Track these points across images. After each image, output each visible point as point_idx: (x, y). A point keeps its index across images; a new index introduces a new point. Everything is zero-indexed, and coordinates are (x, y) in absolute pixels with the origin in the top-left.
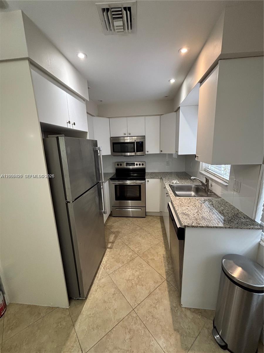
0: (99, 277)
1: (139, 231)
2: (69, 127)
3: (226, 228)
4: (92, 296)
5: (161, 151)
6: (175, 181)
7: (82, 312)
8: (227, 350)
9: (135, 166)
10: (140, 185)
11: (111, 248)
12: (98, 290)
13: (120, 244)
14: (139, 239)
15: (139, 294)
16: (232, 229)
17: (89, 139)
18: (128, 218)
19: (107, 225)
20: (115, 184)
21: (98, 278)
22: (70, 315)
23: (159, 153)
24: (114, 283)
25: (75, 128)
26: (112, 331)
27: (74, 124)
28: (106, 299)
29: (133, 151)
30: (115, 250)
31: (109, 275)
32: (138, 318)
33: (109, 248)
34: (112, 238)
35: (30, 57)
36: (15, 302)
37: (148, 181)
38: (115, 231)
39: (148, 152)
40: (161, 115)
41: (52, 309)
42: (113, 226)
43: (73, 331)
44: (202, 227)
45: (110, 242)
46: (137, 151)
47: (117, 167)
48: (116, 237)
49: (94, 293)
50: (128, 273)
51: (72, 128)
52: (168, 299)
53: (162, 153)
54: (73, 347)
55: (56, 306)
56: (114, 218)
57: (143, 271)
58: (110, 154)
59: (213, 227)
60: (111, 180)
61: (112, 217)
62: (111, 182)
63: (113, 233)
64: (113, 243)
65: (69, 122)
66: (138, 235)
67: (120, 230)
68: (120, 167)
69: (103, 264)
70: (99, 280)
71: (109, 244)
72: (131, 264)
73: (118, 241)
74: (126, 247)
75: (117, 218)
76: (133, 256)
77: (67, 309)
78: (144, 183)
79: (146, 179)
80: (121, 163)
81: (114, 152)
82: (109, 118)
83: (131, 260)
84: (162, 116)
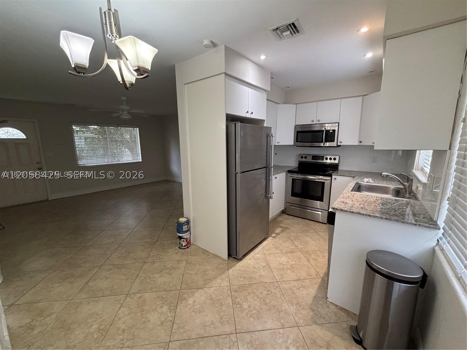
0: (256, 253)
1: (311, 233)
2: (247, 116)
3: (381, 218)
4: (246, 261)
5: (360, 142)
6: (367, 179)
7: (236, 266)
8: (361, 346)
9: (323, 160)
10: (324, 183)
11: (274, 237)
12: (252, 260)
13: (285, 237)
14: (308, 239)
15: (286, 276)
16: (391, 221)
17: (265, 126)
18: (304, 220)
19: (277, 219)
20: (293, 178)
21: (254, 252)
22: (227, 264)
23: (357, 144)
24: (267, 260)
25: (252, 116)
26: (255, 284)
27: (252, 113)
28: (256, 267)
29: (321, 141)
30: (278, 240)
31: (264, 254)
32: (279, 288)
33: (272, 237)
34: (278, 230)
35: (226, 72)
36: (195, 244)
37: (335, 179)
38: (283, 226)
39: (341, 142)
40: (365, 95)
41: (216, 256)
42: (284, 222)
43: (227, 272)
44: (352, 212)
45: (275, 233)
46: (326, 141)
47: (301, 159)
48: (282, 231)
49: (248, 260)
50: (284, 259)
51: (249, 117)
52: (316, 290)
53: (362, 144)
54: (225, 279)
55: (219, 255)
56: (287, 216)
57: (300, 263)
58: (293, 144)
59: (366, 214)
60: (289, 172)
61: (286, 215)
62: (289, 175)
63: (281, 227)
64: (278, 234)
65: (248, 112)
66: (308, 236)
67: (290, 227)
68: (304, 160)
69: (262, 246)
70: (255, 254)
71: (273, 234)
72: (289, 255)
73: (284, 234)
74: (290, 241)
75: (291, 216)
76: (294, 250)
77: (226, 260)
78: (329, 180)
79: (333, 176)
80: (306, 155)
81: (297, 141)
82: (296, 104)
83: (290, 252)
84: (365, 97)
